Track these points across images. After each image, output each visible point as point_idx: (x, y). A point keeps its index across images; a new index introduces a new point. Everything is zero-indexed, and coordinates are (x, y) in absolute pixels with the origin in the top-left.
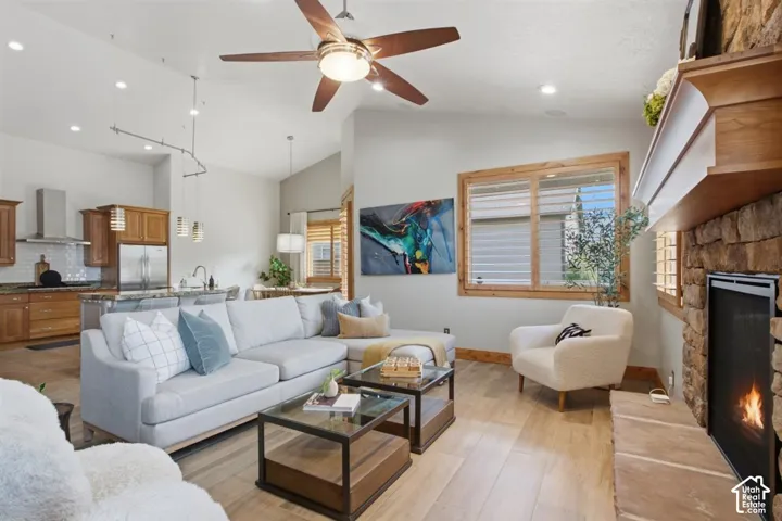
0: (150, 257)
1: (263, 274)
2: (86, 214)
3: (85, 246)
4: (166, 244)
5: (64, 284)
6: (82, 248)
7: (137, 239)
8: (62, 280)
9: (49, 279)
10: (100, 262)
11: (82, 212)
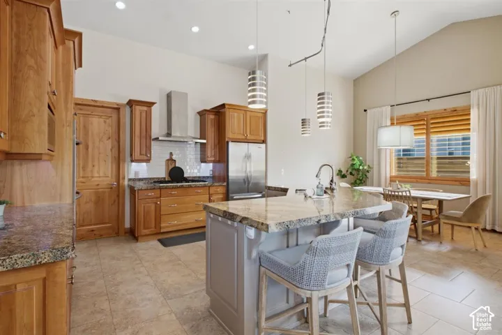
0: (252, 154)
1: (340, 171)
2: (202, 114)
3: (201, 144)
4: (264, 142)
5: (186, 180)
6: (199, 146)
7: (241, 137)
8: (185, 176)
9: (176, 174)
10: (213, 159)
11: (198, 113)
